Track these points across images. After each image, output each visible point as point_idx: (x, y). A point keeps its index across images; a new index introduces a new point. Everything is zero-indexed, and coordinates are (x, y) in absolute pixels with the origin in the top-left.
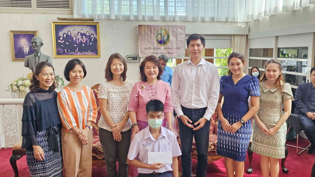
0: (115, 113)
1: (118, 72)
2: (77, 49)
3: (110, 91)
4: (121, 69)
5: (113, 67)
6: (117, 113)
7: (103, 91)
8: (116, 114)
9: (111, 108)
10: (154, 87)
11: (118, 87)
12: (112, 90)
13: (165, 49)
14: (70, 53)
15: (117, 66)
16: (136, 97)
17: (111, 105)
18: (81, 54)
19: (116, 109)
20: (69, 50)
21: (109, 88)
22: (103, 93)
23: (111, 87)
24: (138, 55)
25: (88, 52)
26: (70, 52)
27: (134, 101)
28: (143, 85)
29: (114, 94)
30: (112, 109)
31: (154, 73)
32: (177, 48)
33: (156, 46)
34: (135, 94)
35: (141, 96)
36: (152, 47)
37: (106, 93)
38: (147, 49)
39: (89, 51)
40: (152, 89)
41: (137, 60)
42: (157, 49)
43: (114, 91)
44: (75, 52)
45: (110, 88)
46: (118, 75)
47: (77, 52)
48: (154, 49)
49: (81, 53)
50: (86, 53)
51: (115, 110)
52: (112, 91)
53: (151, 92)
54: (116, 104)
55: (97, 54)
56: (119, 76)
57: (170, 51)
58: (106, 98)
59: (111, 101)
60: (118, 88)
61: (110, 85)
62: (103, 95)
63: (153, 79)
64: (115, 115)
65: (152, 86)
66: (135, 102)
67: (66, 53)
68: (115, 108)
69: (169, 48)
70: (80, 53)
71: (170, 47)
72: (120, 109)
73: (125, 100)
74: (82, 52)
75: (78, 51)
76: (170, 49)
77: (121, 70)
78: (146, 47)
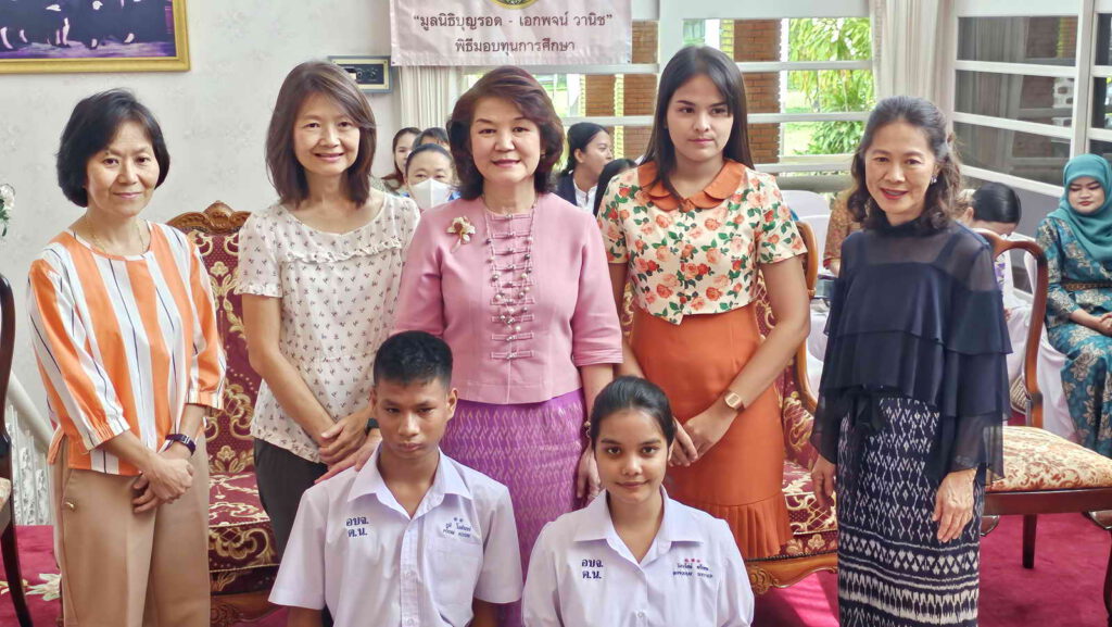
0: (326, 367)
1: (333, 162)
2: (66, 29)
3: (289, 259)
4: (344, 145)
5: (307, 138)
6: (336, 366)
7: (258, 257)
8: (333, 372)
9: (301, 342)
10: (516, 226)
11: (335, 236)
12: (299, 252)
13: (527, 22)
14: (25, 51)
15: (325, 132)
16: (428, 275)
17: (299, 330)
18: (87, 51)
19: (330, 349)
20: (22, 32)
21: (285, 241)
22: (258, 265)
23: (295, 238)
24: (389, 58)
25: (122, 40)
26: (29, 43)
27: (419, 296)
28: (460, 220)
29: (311, 272)
30: (310, 349)
31: (516, 159)
32: (593, 20)
33: (478, 11)
34: (421, 265)
35: (452, 273)
36: (460, 14)
37: (270, 267)
38: (434, 21)
39: (131, 37)
40: (508, 238)
41: (382, 82)
42: (487, 22)
43: (309, 257)
44: (53, 43)
45: (292, 244)
46: (333, 175)
47: (65, 41)
48: (472, 26)
49: (88, 45)
50: (113, 46)
51: (326, 350)
52: (300, 259)
53: (503, 249)
54: (322, 322)
55: (175, 55)
56: (336, 183)
57: (555, 33)
58: (271, 290)
59: (296, 308)
60: (333, 243)
61: (292, 229)
62: (257, 279)
63: (510, 186)
64: (322, 377)
65: (507, 220)
66: (421, 306)
67: (9, 46)
68: (325, 344)
69: (546, 20)
70: (83, 49)
71: (556, 12)
72: (350, 347)
73: (367, 298)
74: (94, 42)
75: (69, 38)
76: (554, 25)
77: (347, 149)
78: (431, 12)
